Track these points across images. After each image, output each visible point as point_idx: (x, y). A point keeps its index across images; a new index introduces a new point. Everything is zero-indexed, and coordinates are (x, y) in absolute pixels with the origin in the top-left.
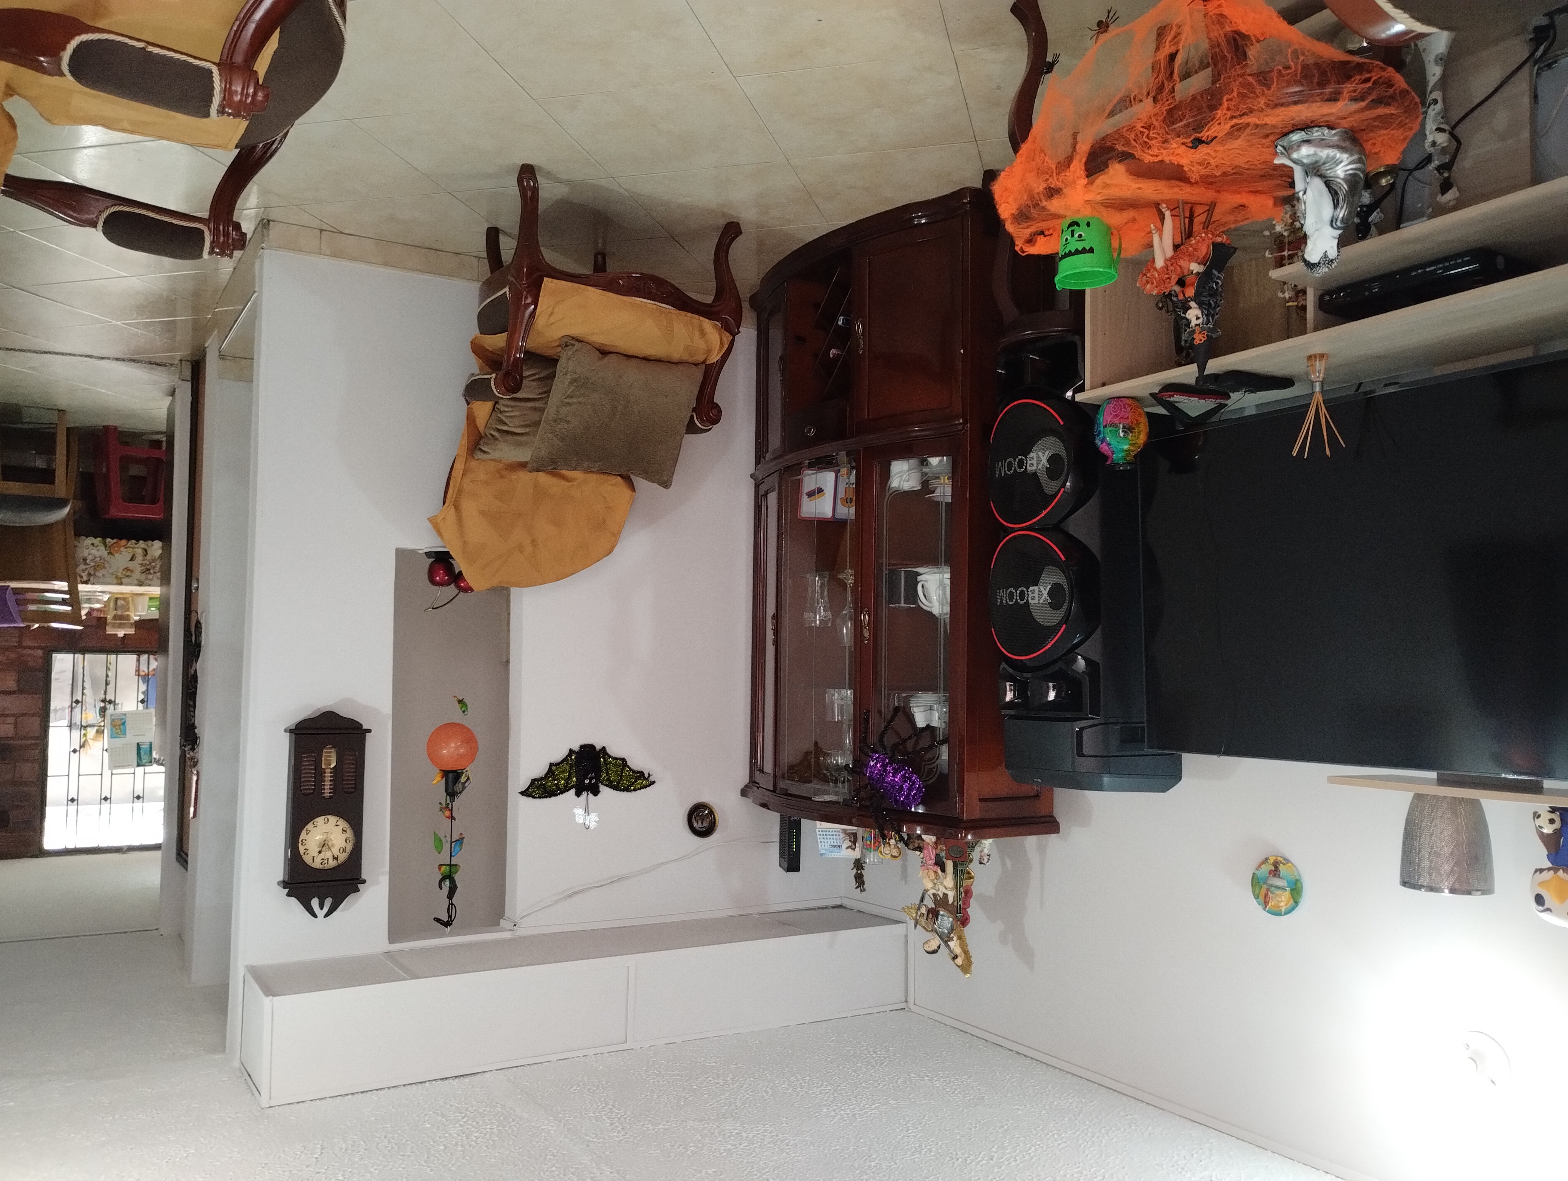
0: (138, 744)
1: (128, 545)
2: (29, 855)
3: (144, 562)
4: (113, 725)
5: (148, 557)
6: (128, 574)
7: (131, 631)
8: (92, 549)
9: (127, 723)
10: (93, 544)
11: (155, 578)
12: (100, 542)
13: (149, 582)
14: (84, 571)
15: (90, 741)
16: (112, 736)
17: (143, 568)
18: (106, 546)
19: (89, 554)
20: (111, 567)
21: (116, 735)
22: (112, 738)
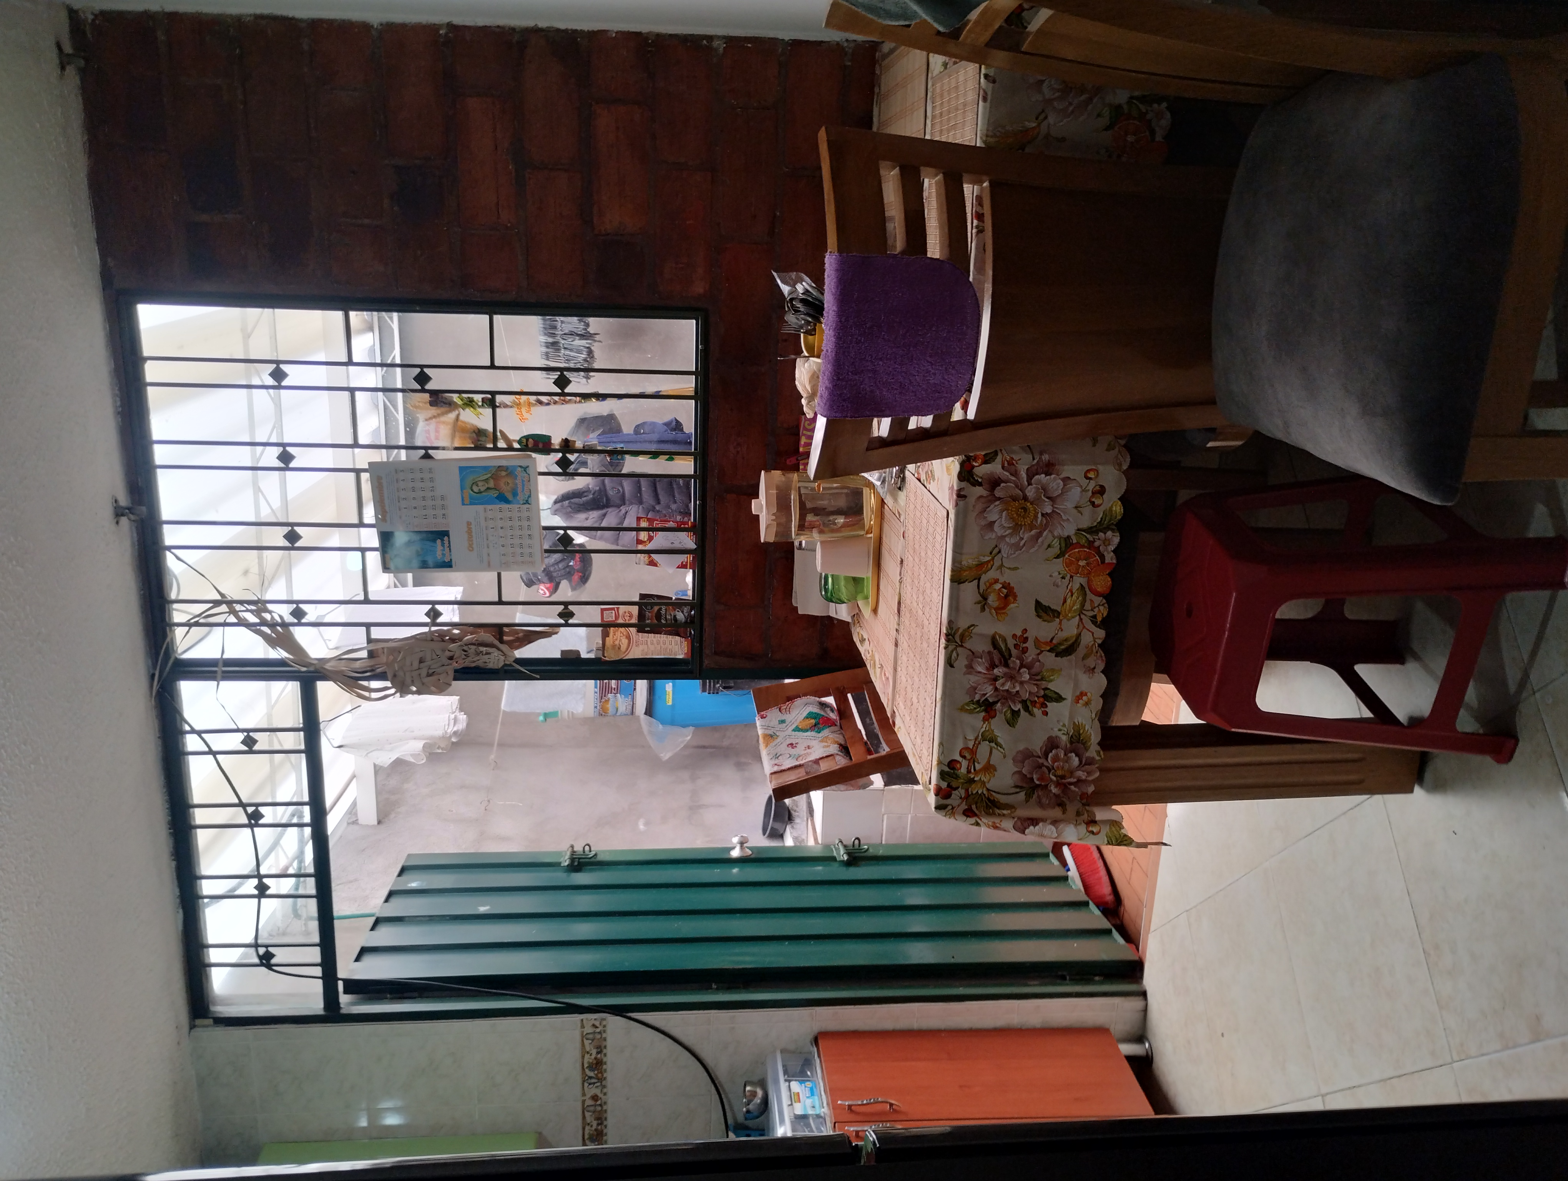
0: (446, 534)
1: (1090, 596)
2: (111, 262)
3: (1030, 644)
4: (499, 473)
5: (1049, 659)
6: (992, 599)
7: (766, 533)
8: (1084, 491)
9: (505, 506)
10: (1101, 491)
11: (973, 679)
12: (1108, 513)
13: (961, 663)
14: (1009, 466)
15: (452, 416)
16: (465, 470)
17: (1011, 643)
18: (1091, 530)
19: (1066, 480)
20: (1017, 547)
21: (469, 482)
22: (461, 469)
